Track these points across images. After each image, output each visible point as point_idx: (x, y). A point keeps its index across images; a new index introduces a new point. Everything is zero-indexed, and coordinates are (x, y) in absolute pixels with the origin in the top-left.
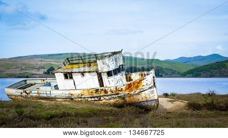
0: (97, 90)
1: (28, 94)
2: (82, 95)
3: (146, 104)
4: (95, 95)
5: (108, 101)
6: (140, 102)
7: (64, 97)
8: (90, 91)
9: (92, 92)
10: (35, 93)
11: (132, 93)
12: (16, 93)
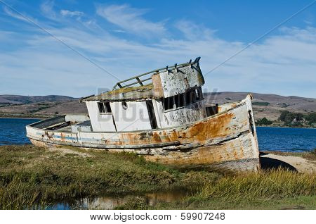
0: (143, 135)
1: (50, 137)
2: (121, 144)
3: (236, 166)
4: (141, 144)
5: (164, 157)
6: (223, 163)
7: (95, 146)
8: (133, 136)
9: (135, 139)
10: (59, 137)
11: (206, 142)
12: (38, 136)
